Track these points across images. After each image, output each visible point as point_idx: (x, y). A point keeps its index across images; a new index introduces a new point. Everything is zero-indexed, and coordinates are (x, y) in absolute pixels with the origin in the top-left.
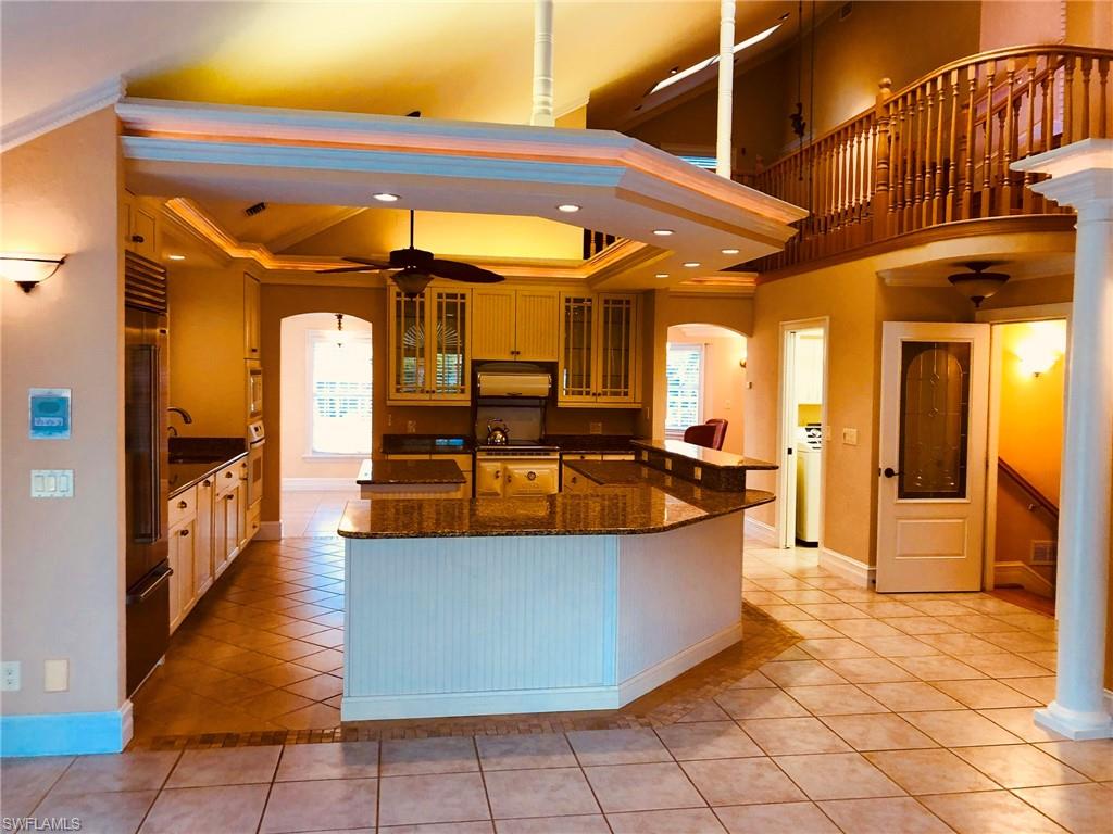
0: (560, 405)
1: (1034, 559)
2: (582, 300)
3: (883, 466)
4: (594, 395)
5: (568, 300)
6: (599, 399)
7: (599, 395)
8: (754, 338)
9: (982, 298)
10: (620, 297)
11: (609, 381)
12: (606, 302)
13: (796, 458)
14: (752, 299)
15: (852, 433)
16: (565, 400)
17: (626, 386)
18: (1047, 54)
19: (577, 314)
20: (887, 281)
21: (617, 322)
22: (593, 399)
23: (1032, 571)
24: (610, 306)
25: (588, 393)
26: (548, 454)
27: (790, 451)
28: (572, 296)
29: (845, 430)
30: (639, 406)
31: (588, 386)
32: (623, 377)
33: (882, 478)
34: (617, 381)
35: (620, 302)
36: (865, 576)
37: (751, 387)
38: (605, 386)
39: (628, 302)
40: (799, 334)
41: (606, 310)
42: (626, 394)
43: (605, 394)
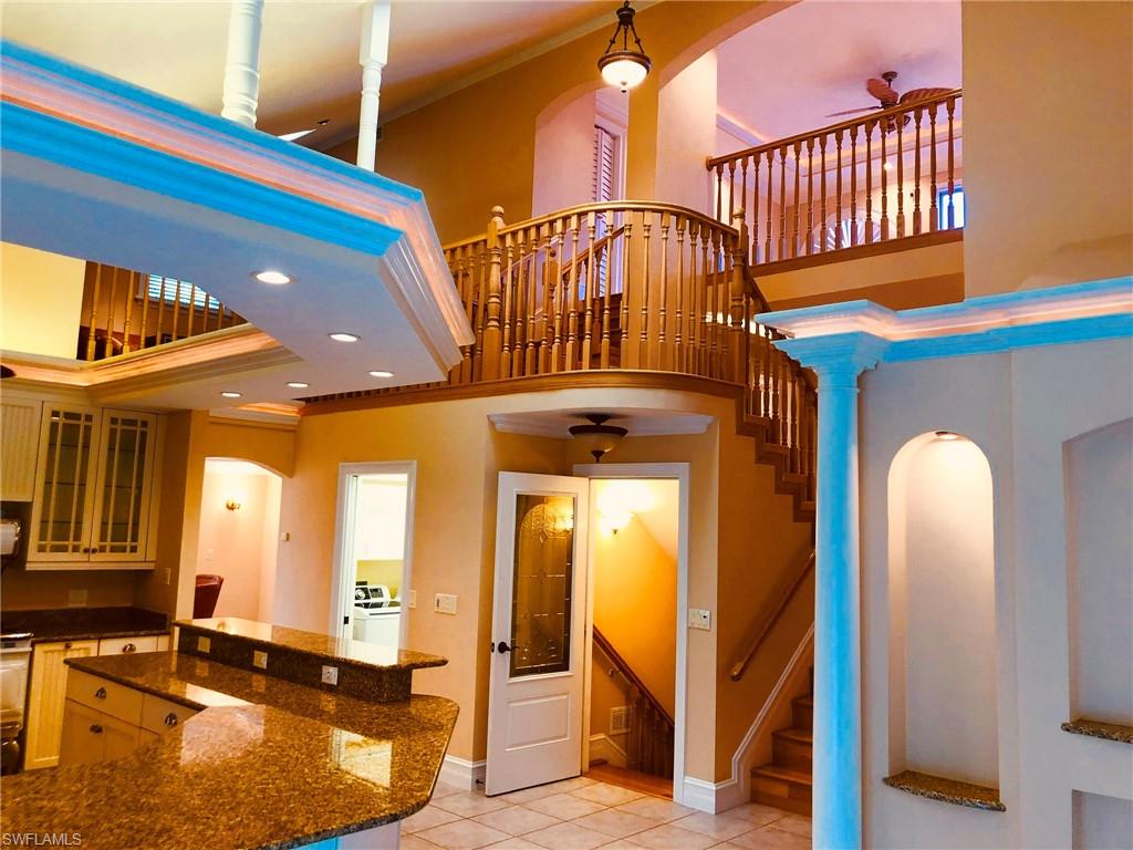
0: (29, 567)
1: (614, 728)
2: (77, 416)
3: (496, 640)
4: (86, 551)
5: (55, 414)
6: (94, 557)
7: (94, 551)
8: (297, 480)
9: (603, 452)
10: (131, 416)
11: (109, 532)
12: (114, 421)
13: (352, 628)
14: (294, 431)
15: (449, 601)
16: (37, 560)
17: (135, 539)
18: (678, 215)
19: (68, 435)
20: (498, 426)
21: (127, 450)
22: (84, 557)
23: (612, 742)
24: (119, 427)
25: (76, 549)
26: (13, 646)
27: (346, 620)
28: (63, 408)
29: (439, 595)
30: (151, 566)
31: (77, 537)
32: (130, 526)
33: (495, 655)
34: (120, 531)
35: (133, 423)
36: (469, 777)
37: (288, 539)
38: (103, 538)
39: (145, 424)
40: (362, 478)
41: (113, 432)
42: (134, 549)
43: (102, 549)
